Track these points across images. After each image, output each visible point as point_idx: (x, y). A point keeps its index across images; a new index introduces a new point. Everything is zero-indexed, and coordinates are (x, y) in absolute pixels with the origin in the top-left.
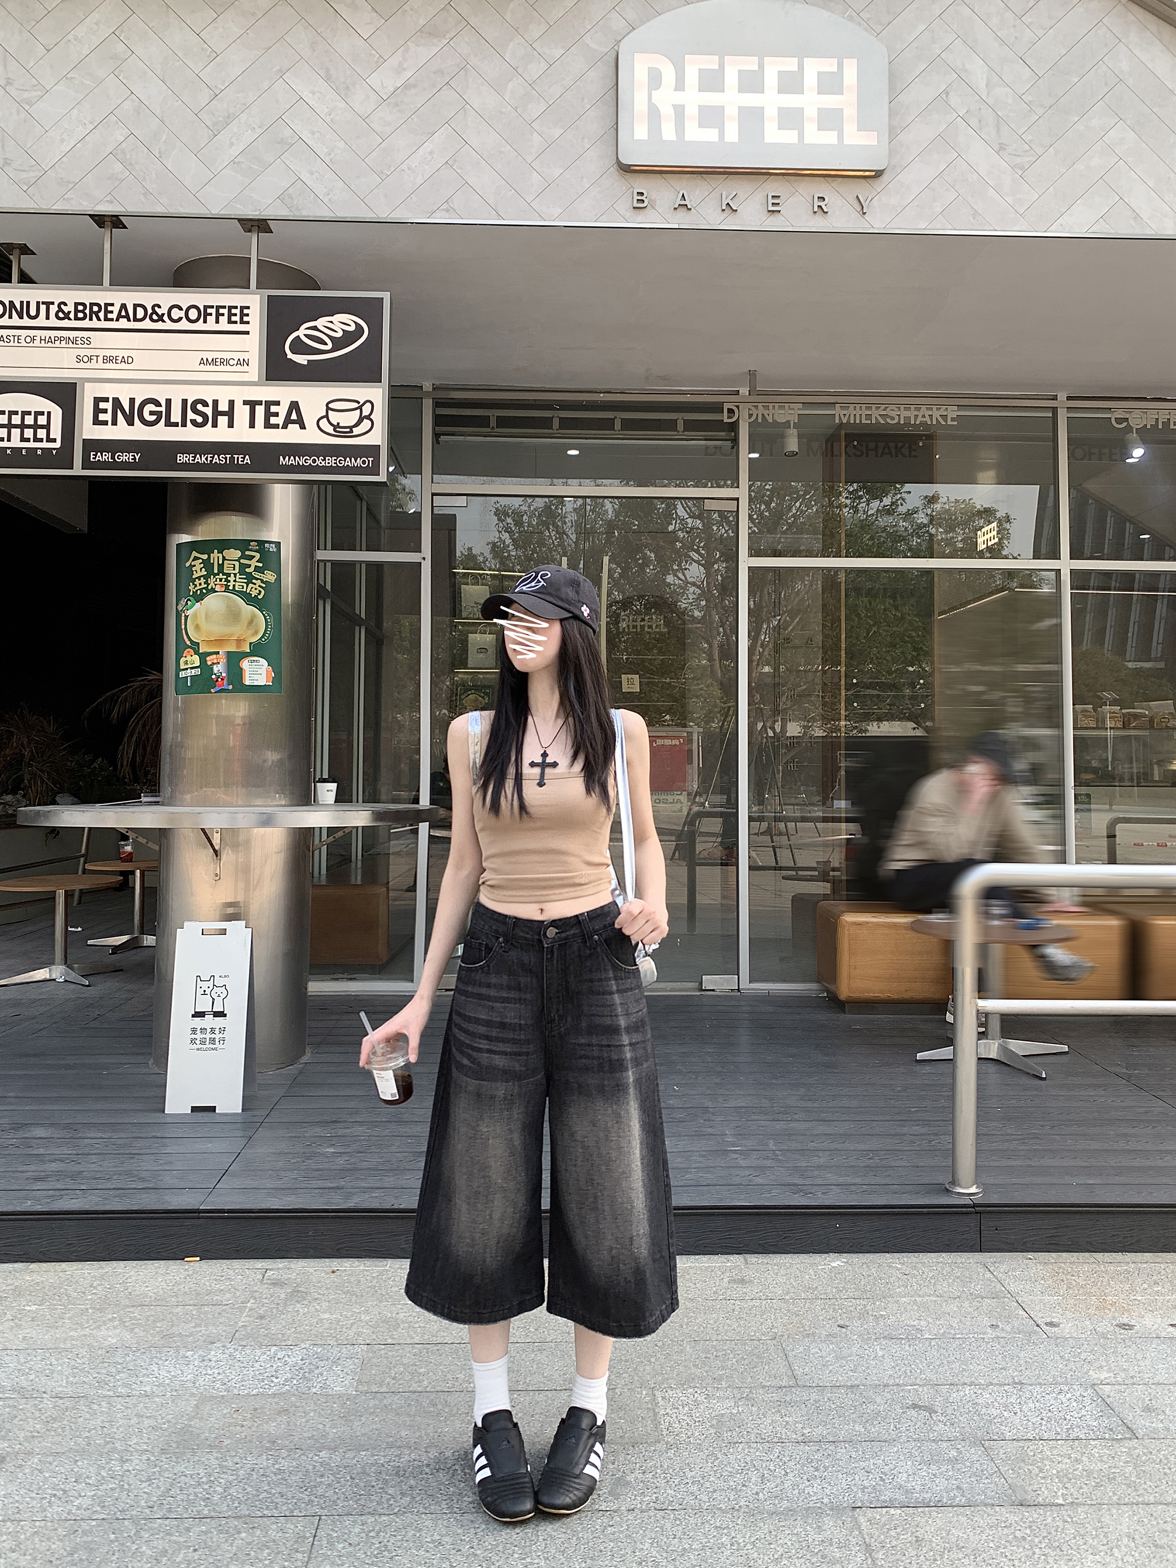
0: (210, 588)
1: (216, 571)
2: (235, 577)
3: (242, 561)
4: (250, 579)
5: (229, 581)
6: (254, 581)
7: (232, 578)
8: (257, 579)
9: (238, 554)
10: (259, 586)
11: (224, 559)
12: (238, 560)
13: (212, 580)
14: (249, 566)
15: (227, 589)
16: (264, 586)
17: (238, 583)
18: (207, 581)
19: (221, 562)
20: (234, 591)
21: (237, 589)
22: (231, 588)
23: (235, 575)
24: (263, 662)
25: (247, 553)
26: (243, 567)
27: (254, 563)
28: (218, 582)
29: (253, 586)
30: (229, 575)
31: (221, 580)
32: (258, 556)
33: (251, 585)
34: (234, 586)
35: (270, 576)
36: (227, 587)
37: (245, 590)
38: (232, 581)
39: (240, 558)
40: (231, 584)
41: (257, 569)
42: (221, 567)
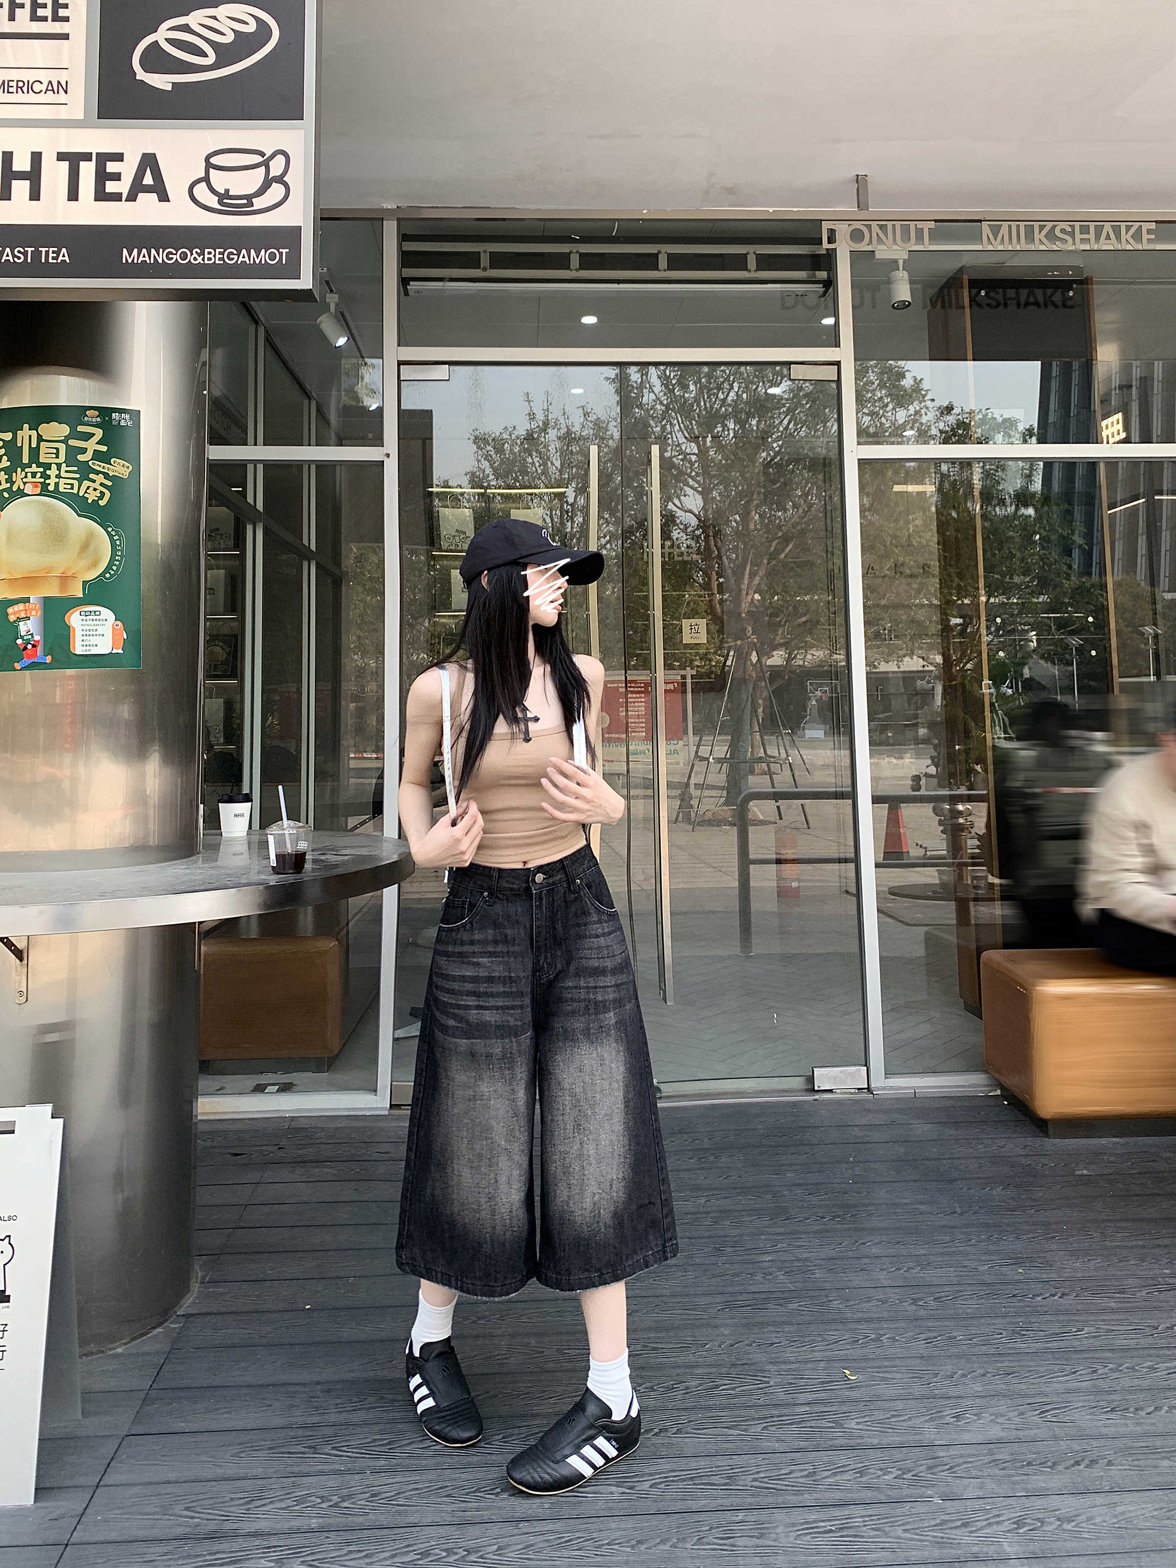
0: (15, 488)
1: (26, 460)
2: (59, 469)
3: (72, 442)
4: (85, 472)
5: (49, 477)
6: (92, 476)
7: (53, 472)
8: (97, 473)
9: (65, 430)
10: (101, 484)
11: (40, 439)
12: (65, 441)
13: (18, 476)
14: (84, 451)
15: (44, 491)
16: (110, 483)
17: (65, 481)
18: (11, 477)
19: (34, 445)
20: (56, 494)
21: (61, 490)
22: (51, 488)
23: (59, 466)
24: (107, 614)
25: (80, 428)
26: (73, 453)
27: (92, 445)
28: (29, 479)
29: (90, 484)
30: (48, 466)
31: (34, 475)
32: (99, 433)
33: (86, 483)
34: (57, 484)
35: (120, 468)
36: (45, 486)
37: (75, 491)
38: (53, 477)
39: (67, 438)
40: (52, 481)
41: (97, 456)
42: (35, 453)
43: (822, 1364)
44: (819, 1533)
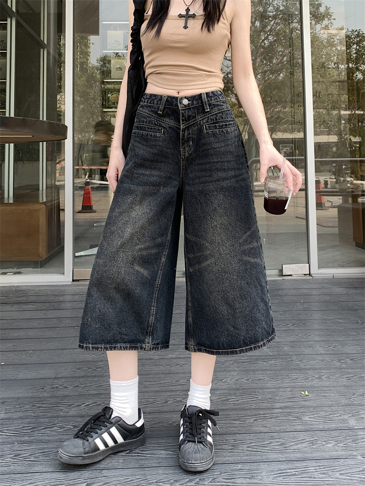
43: (288, 389)
44: (288, 476)
